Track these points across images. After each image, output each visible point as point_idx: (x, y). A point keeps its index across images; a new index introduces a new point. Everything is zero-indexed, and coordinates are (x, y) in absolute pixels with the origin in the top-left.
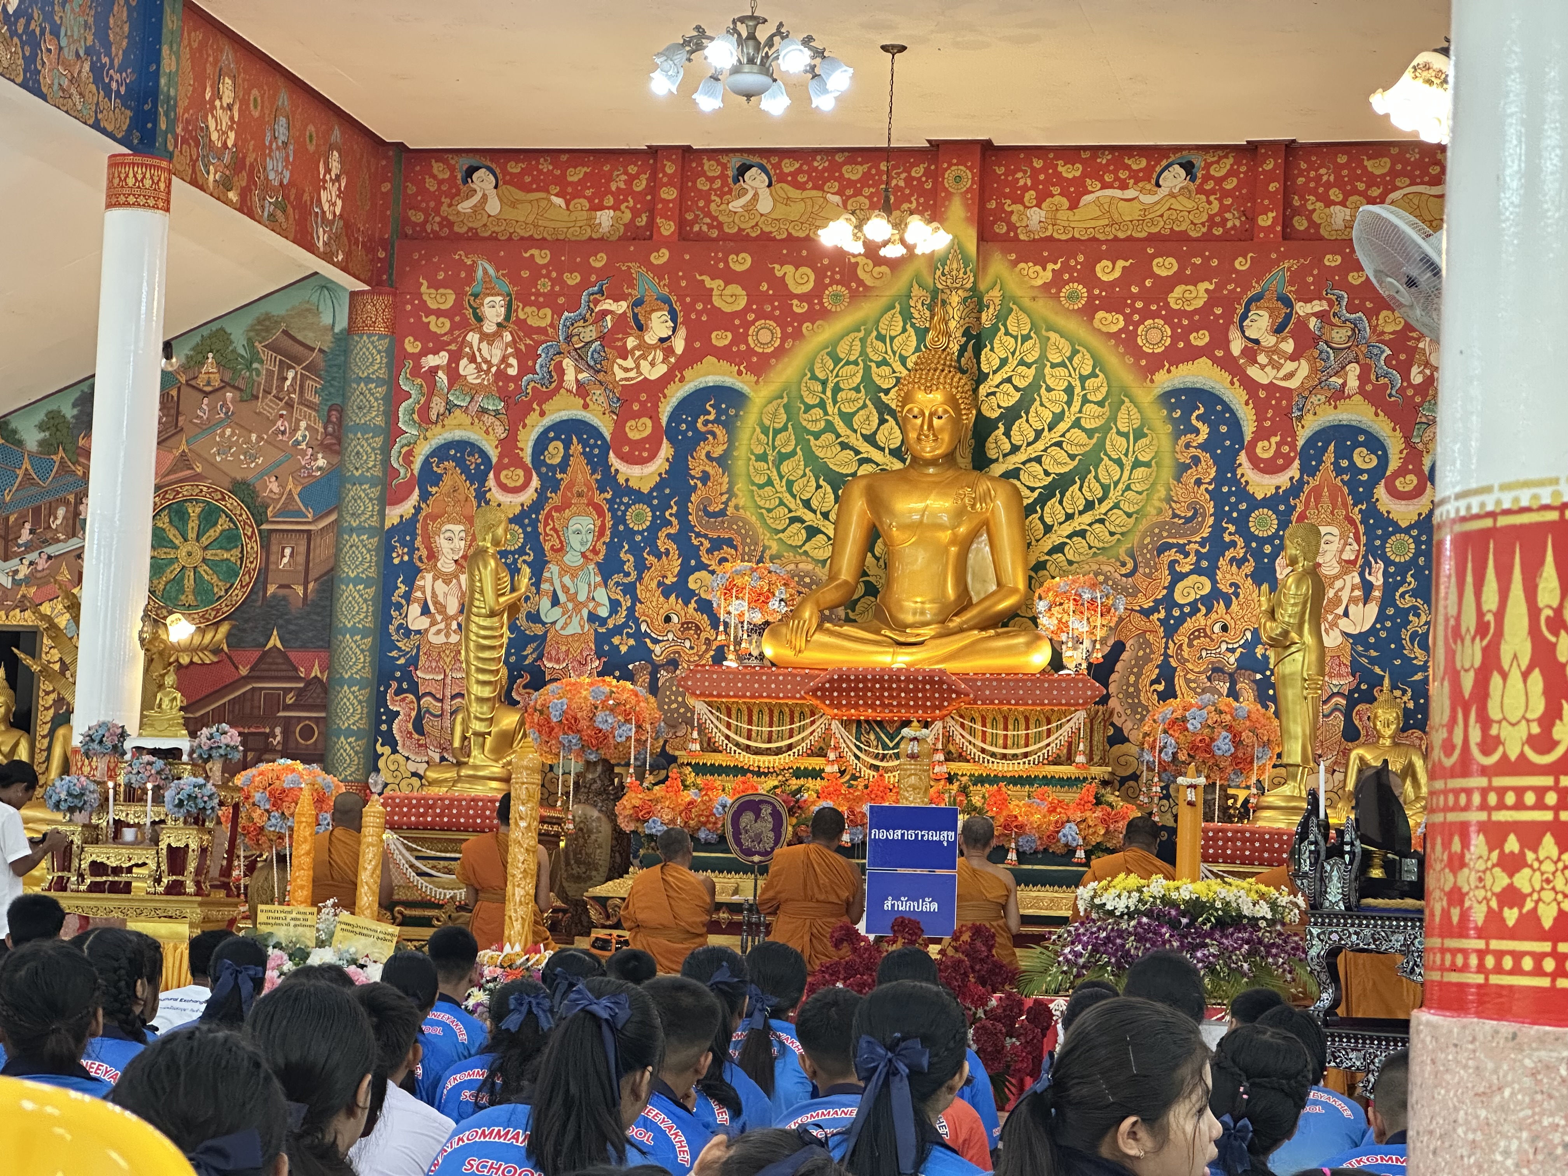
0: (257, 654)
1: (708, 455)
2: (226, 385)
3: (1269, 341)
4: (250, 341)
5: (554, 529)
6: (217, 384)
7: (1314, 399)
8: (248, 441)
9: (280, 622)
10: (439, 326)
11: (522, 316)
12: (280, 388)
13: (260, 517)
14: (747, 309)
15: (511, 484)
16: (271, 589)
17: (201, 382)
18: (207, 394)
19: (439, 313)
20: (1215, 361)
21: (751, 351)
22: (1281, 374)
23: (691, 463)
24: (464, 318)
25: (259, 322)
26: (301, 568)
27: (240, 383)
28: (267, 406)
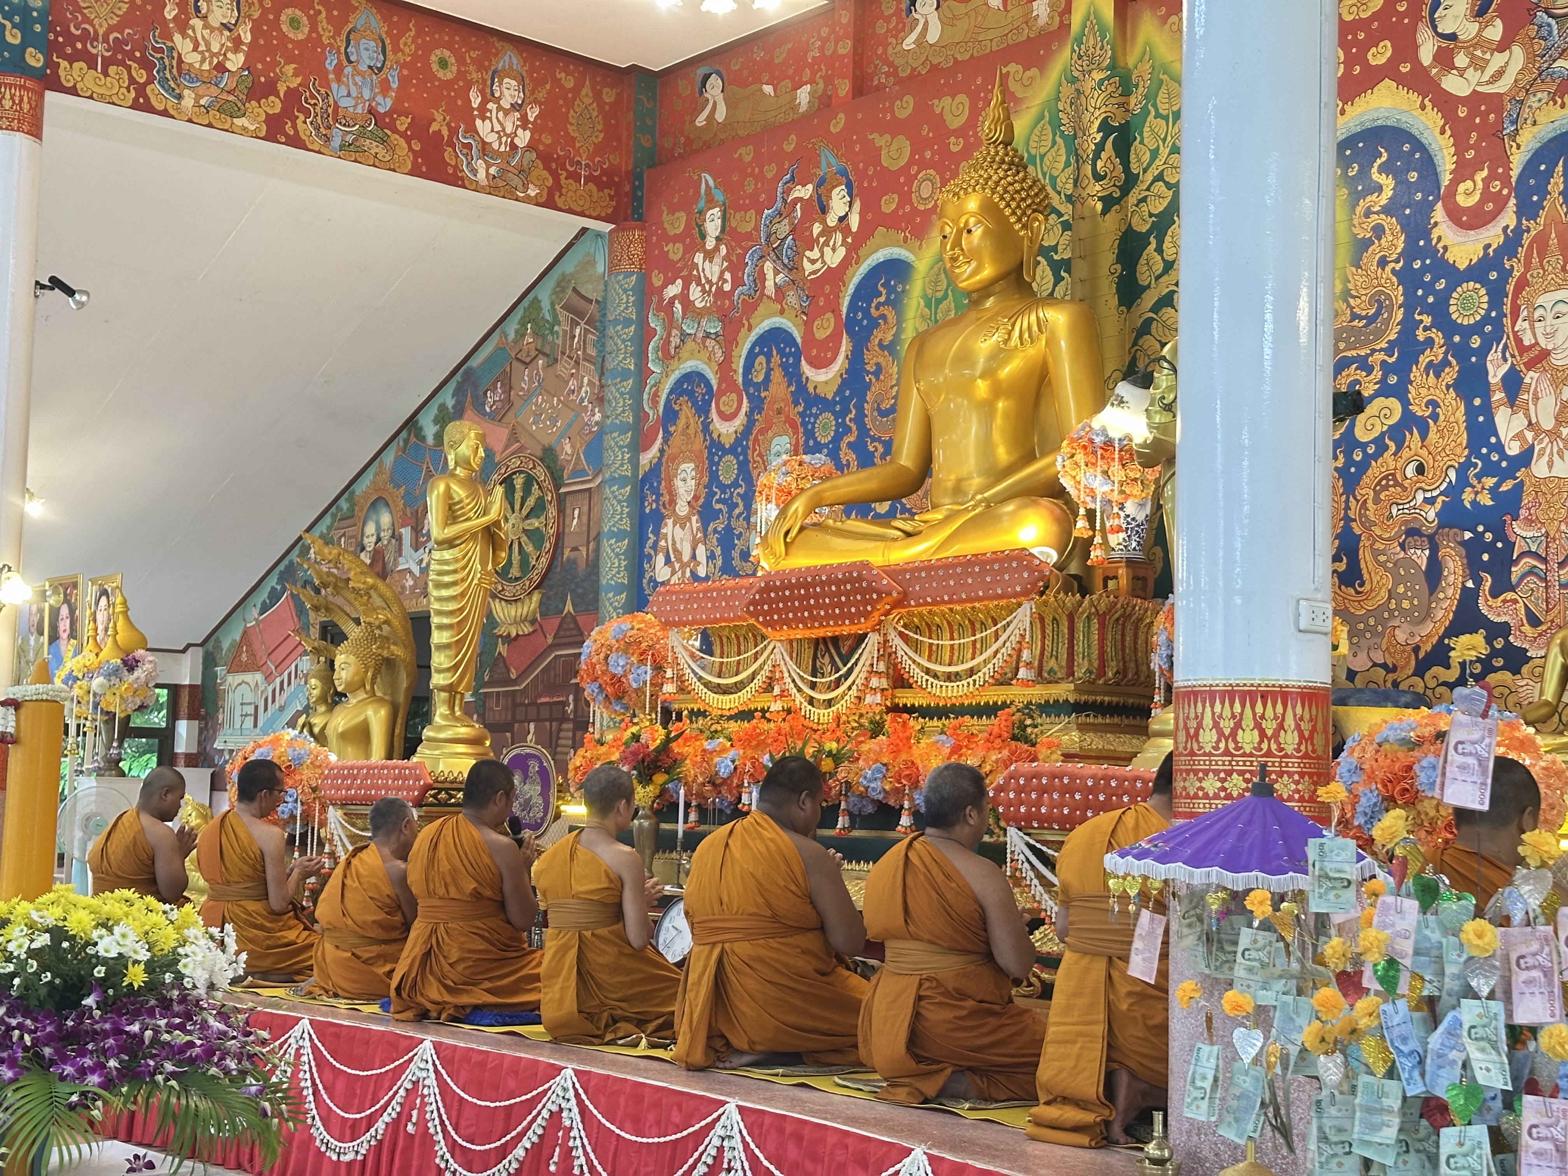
0: (557, 622)
1: (881, 345)
2: (540, 352)
3: (1468, 30)
4: (553, 304)
5: (760, 455)
6: (533, 353)
7: (1533, 101)
8: (552, 407)
9: (573, 586)
10: (675, 251)
11: (734, 224)
12: (571, 346)
13: (557, 481)
14: (911, 162)
15: (728, 411)
16: (567, 552)
17: (522, 356)
18: (527, 364)
19: (675, 239)
20: (1402, 81)
21: (915, 211)
22: (1486, 77)
23: (867, 356)
24: (693, 239)
25: (558, 284)
26: (585, 528)
27: (547, 350)
28: (564, 368)
